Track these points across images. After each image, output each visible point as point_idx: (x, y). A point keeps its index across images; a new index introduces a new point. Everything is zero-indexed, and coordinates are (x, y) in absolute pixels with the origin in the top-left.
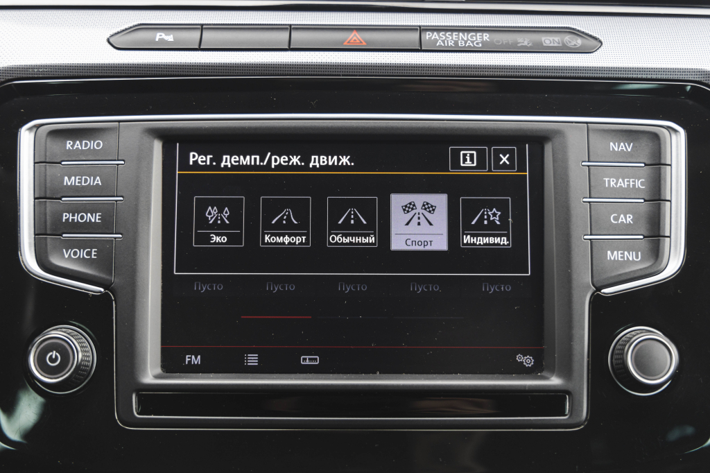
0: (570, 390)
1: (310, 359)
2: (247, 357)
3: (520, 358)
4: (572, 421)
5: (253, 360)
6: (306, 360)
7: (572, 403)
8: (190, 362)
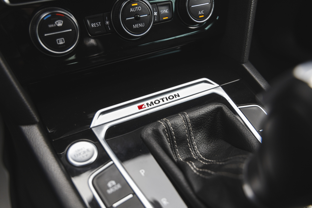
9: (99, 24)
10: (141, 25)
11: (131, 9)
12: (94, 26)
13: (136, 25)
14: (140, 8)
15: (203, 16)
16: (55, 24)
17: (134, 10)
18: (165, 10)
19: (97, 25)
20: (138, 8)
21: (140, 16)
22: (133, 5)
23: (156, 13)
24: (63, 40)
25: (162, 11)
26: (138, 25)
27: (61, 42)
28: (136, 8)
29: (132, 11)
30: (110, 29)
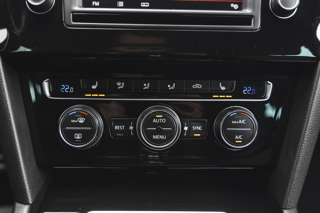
0: (254, 15)
1: (145, 4)
2: (119, 3)
3: (232, 5)
4: (254, 28)
5: (121, 4)
6: (143, 4)
7: (254, 20)
8: (94, 5)
9: (122, 127)
10: (162, 137)
11: (154, 119)
12: (117, 128)
13: (156, 136)
14: (164, 121)
15: (241, 142)
16: (77, 120)
17: (158, 121)
18: (198, 127)
19: (120, 128)
20: (162, 120)
21: (162, 128)
22: (157, 116)
23: (187, 128)
24: (80, 135)
25: (194, 127)
26: (159, 136)
27: (78, 137)
28: (160, 120)
29: (155, 121)
30: (132, 134)
